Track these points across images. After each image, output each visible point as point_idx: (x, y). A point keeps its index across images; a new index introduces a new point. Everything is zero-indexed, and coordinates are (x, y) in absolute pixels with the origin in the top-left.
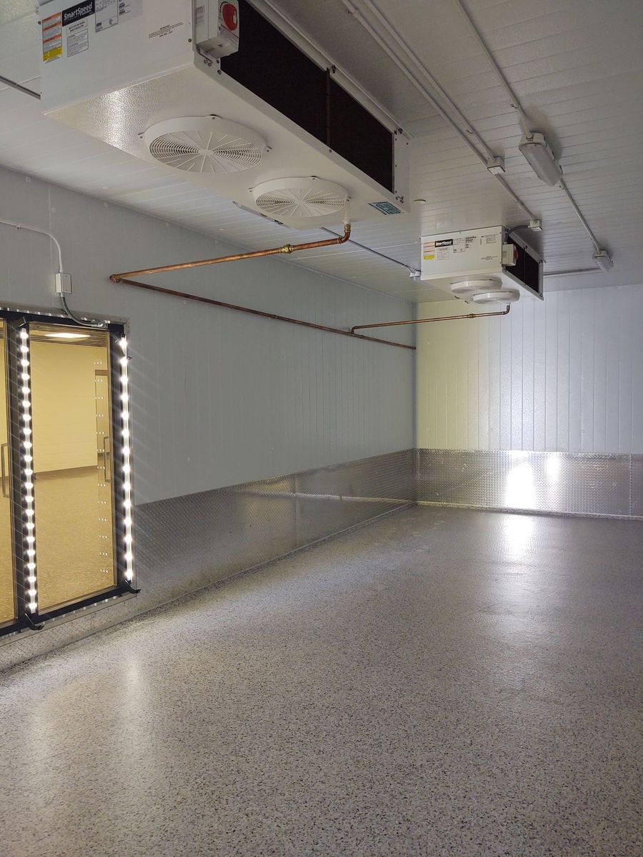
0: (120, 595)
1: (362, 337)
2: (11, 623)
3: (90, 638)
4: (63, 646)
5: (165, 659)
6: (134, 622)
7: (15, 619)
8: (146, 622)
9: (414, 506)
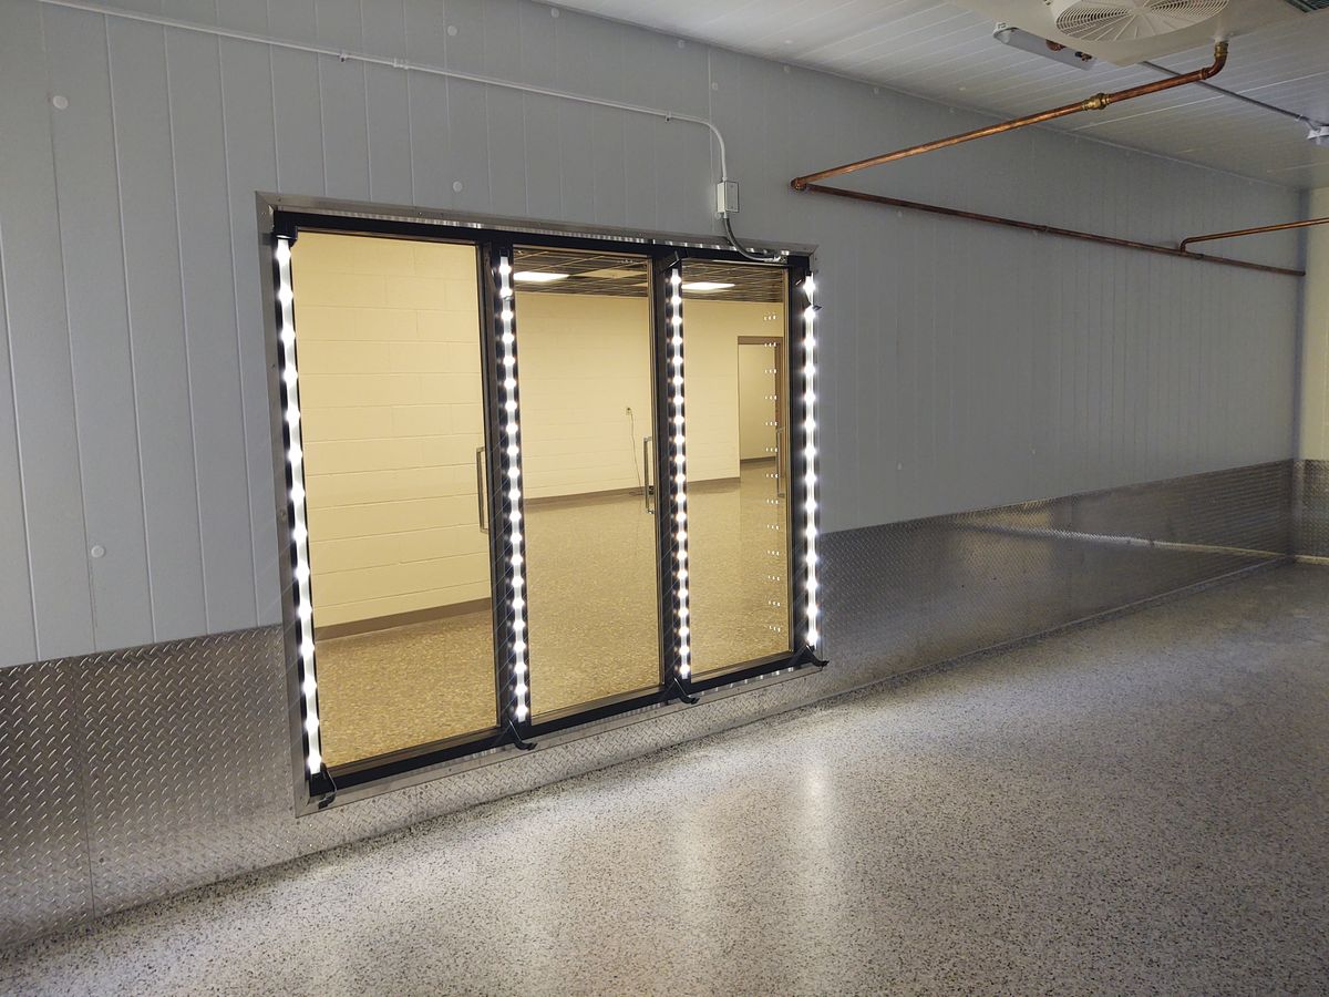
0: (797, 666)
1: (1201, 257)
2: (656, 690)
3: (757, 724)
4: (723, 732)
5: (872, 771)
6: (818, 708)
7: (660, 685)
8: (836, 711)
9: (1292, 563)
